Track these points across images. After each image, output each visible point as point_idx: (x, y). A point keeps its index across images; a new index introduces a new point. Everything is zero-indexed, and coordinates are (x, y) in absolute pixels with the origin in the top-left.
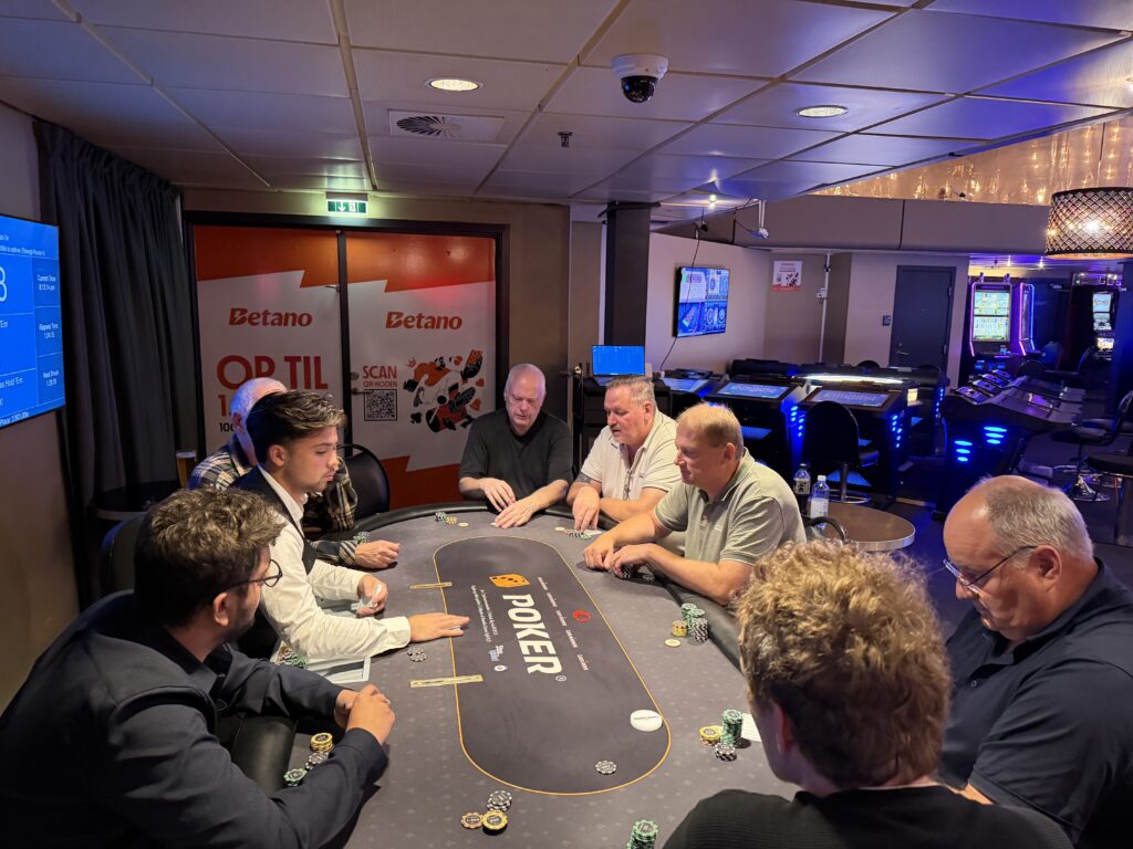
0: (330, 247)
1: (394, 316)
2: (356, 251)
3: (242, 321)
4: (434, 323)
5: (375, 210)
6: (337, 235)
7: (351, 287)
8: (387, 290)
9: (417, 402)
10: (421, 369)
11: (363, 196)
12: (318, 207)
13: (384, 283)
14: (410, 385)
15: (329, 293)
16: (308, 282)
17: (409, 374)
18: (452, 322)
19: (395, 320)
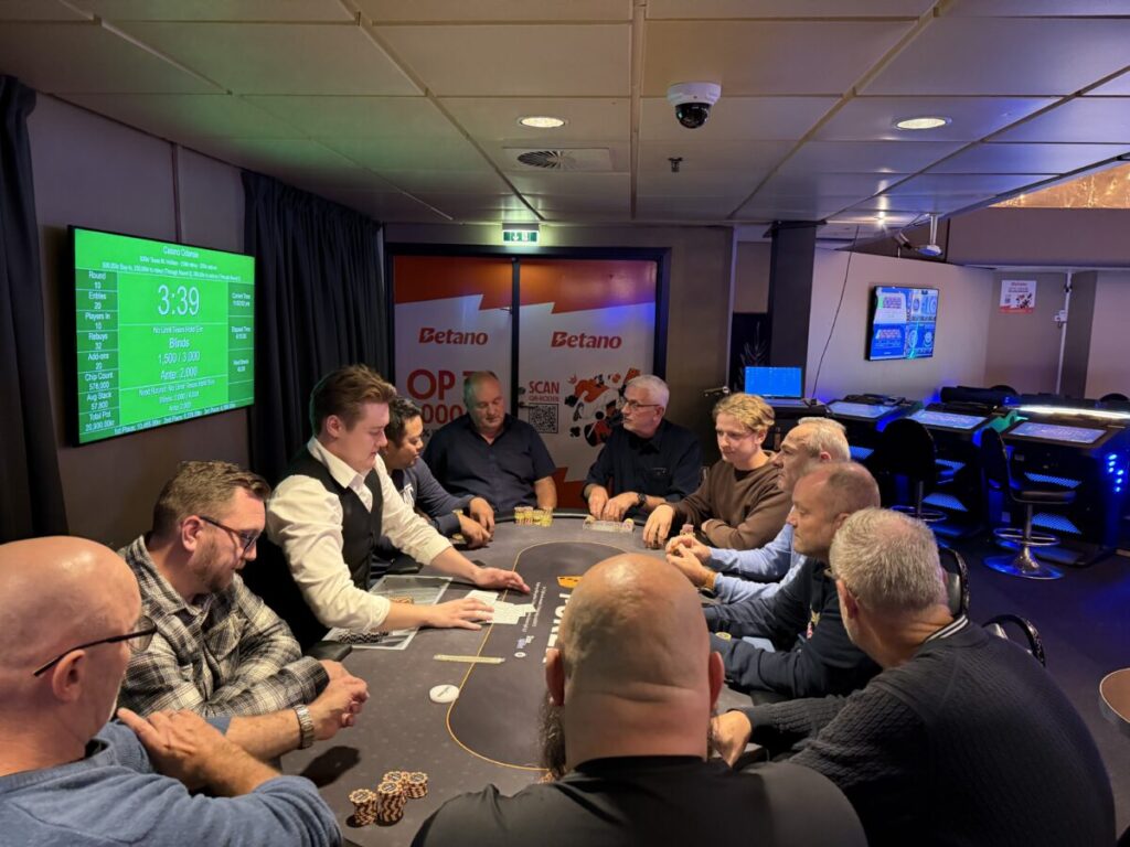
0: (506, 272)
1: (559, 336)
2: (528, 274)
3: (430, 339)
4: (596, 342)
5: (545, 238)
6: (513, 263)
7: (522, 308)
8: (555, 311)
9: (577, 417)
10: (583, 386)
11: (534, 226)
12: (496, 238)
13: (551, 305)
14: (571, 401)
15: (502, 316)
16: (484, 306)
17: (571, 391)
18: (612, 342)
19: (560, 340)
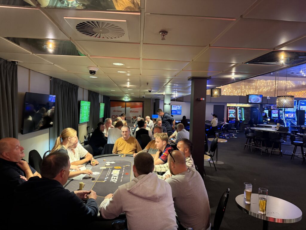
0: (124, 104)
2: (127, 104)
4: (135, 112)
5: (129, 100)
6: (125, 102)
7: (126, 108)
9: (133, 121)
10: (134, 117)
11: (128, 98)
12: (124, 99)
13: (130, 107)
14: (132, 119)
15: (124, 108)
16: (122, 107)
17: (132, 118)
18: (137, 112)
19: (131, 112)
